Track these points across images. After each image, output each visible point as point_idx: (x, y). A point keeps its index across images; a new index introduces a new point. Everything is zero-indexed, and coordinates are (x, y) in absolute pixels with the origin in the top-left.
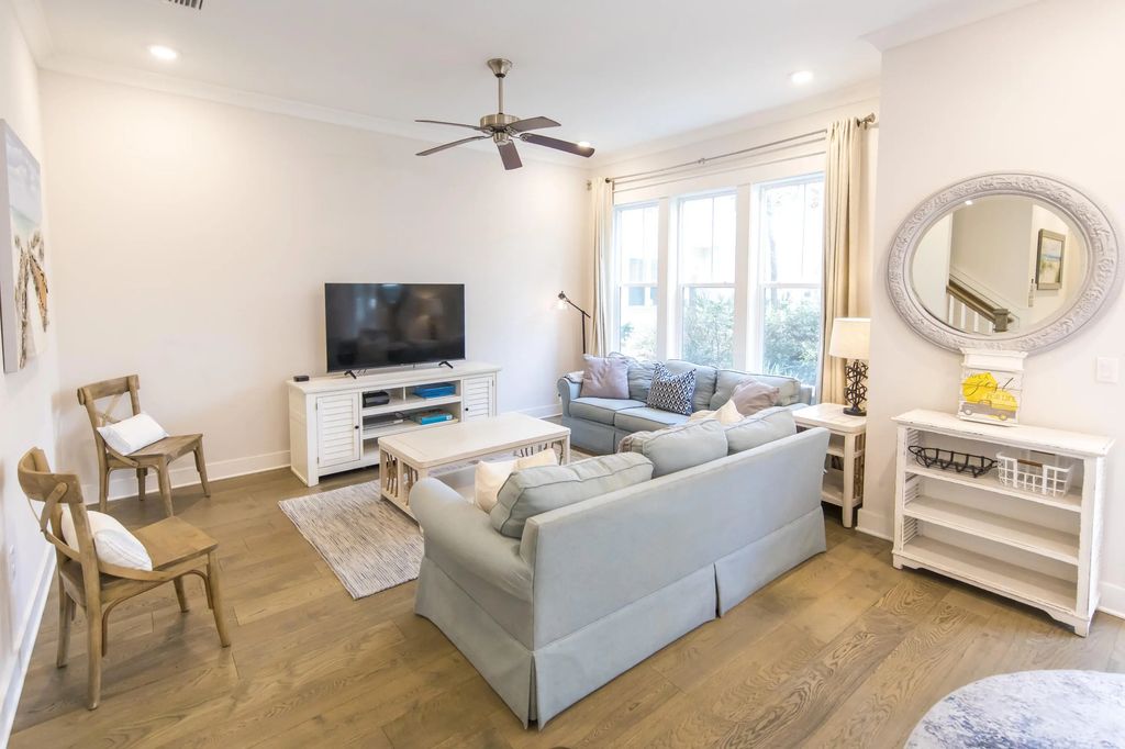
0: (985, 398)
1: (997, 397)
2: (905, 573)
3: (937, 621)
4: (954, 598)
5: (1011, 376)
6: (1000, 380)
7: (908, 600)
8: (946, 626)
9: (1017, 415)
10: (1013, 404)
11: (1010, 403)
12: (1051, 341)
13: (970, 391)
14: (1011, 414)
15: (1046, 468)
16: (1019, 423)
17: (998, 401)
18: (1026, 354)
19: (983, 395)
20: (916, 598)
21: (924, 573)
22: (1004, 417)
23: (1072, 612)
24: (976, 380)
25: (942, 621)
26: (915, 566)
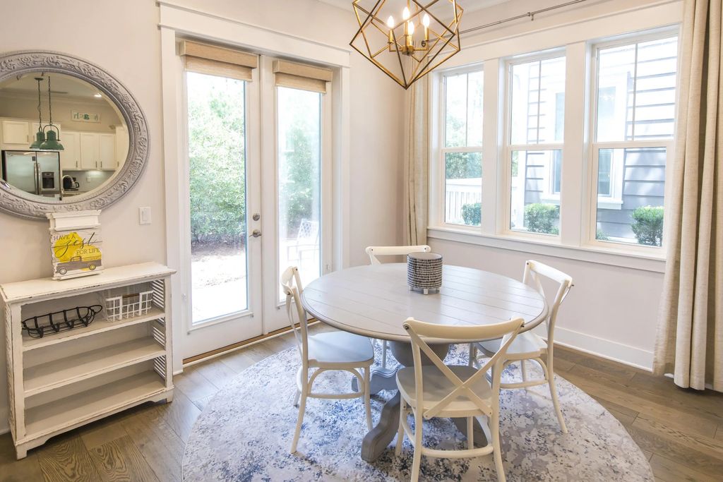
0: (75, 255)
1: (85, 252)
2: (34, 456)
3: (109, 467)
4: (92, 442)
5: (92, 232)
6: (84, 236)
7: (70, 473)
8: (118, 464)
9: (102, 263)
10: (97, 254)
11: (96, 254)
12: (114, 199)
13: (61, 252)
14: (98, 263)
15: (141, 294)
16: (105, 268)
17: (87, 256)
18: (100, 210)
19: (73, 253)
20: (72, 466)
21: (54, 441)
22: (93, 267)
23: (165, 389)
24: (66, 241)
25: (111, 462)
26: (43, 442)
